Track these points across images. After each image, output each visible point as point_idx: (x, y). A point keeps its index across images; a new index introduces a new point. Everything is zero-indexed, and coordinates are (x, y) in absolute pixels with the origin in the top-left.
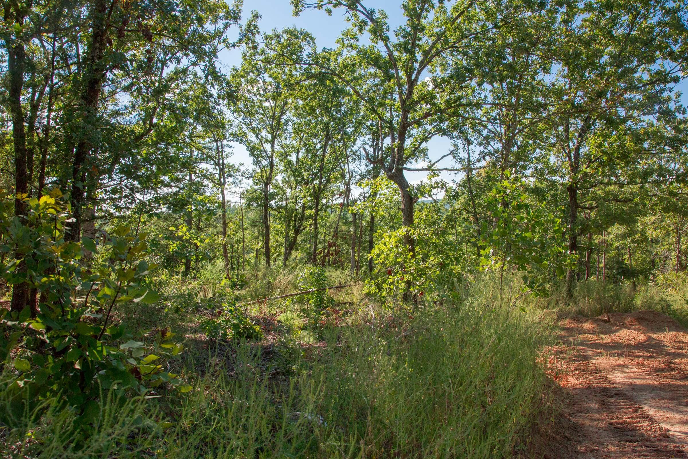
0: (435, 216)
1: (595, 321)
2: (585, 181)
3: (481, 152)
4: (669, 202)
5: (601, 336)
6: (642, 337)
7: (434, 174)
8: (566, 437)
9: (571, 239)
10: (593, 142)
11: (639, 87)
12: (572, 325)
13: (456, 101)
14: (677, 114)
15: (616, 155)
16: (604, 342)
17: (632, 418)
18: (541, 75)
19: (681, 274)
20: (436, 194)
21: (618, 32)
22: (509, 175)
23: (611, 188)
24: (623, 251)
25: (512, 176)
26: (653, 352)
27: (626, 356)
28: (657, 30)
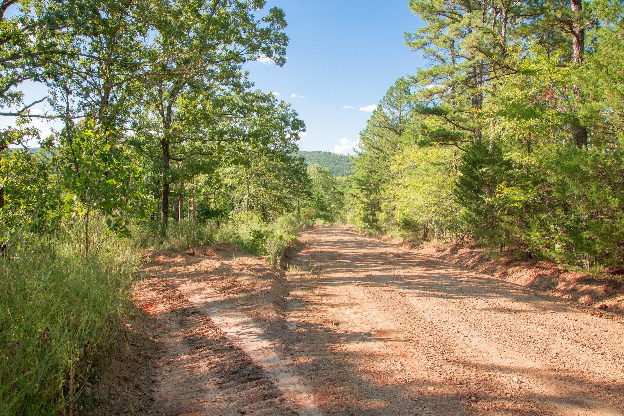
0: (26, 164)
1: (183, 255)
2: (175, 136)
3: (81, 103)
4: (237, 156)
5: (187, 267)
6: (217, 264)
7: (25, 120)
8: (148, 356)
9: (164, 186)
10: (181, 103)
11: (218, 62)
12: (166, 260)
13: (49, 47)
14: (244, 88)
15: (199, 116)
16: (189, 271)
17: (202, 329)
18: (138, 38)
19: (250, 213)
20: (27, 141)
21: (204, 13)
22: (93, 125)
23: (198, 144)
24: (210, 197)
25: (97, 126)
26: (224, 275)
27: (204, 281)
28: (232, 18)
